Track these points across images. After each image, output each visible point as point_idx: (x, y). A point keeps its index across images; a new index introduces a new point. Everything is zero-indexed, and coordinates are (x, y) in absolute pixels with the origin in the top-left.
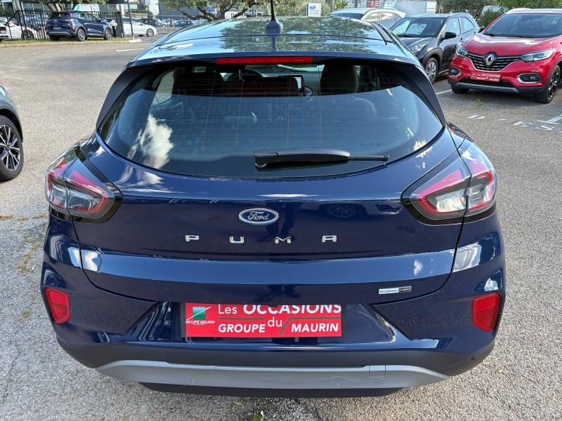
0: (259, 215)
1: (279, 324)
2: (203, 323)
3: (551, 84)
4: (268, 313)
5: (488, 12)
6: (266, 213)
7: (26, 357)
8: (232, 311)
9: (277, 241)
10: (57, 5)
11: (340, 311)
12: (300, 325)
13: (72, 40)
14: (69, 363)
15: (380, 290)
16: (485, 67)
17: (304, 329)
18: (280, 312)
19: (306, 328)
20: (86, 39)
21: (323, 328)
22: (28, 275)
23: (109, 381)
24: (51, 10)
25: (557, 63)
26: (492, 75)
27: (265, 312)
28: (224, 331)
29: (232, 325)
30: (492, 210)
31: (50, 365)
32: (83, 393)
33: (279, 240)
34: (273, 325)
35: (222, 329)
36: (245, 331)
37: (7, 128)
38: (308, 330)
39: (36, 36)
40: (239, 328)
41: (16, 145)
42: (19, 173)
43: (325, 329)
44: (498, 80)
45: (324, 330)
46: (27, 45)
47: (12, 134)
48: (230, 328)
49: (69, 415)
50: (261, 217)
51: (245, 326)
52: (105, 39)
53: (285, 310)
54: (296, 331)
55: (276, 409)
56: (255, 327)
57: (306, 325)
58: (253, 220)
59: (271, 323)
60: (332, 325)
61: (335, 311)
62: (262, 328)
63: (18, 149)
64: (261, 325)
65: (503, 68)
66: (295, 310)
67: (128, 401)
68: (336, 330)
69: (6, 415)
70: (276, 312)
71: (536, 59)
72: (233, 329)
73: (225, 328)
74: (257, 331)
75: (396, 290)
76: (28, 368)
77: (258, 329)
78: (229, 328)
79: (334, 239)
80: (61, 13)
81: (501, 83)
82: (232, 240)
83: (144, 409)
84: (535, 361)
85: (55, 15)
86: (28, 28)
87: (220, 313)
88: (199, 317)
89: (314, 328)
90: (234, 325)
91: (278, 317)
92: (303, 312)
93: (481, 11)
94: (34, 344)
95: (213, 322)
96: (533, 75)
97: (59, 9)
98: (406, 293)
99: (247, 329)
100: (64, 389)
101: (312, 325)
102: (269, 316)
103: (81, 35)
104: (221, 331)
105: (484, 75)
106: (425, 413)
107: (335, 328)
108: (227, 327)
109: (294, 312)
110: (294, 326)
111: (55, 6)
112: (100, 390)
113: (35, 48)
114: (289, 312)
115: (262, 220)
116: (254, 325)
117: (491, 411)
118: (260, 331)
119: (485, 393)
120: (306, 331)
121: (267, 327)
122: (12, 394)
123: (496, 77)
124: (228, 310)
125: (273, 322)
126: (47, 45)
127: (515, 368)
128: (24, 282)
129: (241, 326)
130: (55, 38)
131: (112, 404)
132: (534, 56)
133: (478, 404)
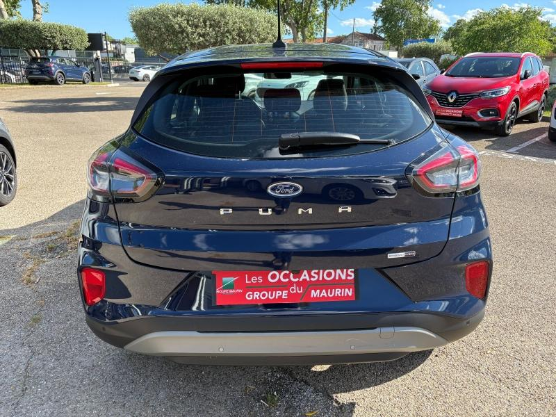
0: (285, 188)
1: (300, 290)
2: (231, 291)
3: (509, 119)
4: (290, 280)
5: (445, 61)
6: (291, 186)
7: (41, 357)
8: (258, 280)
9: (300, 212)
10: (37, 51)
11: (353, 277)
12: (318, 291)
13: (50, 84)
14: (85, 359)
15: (389, 255)
16: (449, 104)
17: (322, 294)
18: (301, 280)
19: (324, 293)
20: (65, 83)
21: (339, 293)
22: (33, 287)
23: (125, 373)
24: (31, 55)
25: (513, 99)
26: (455, 111)
27: (287, 280)
28: (251, 298)
29: (258, 293)
30: (477, 189)
31: (66, 362)
32: (102, 384)
33: (302, 212)
34: (295, 292)
35: (249, 296)
36: (270, 297)
37: (3, 156)
38: (326, 296)
39: (14, 81)
40: (264, 295)
41: (10, 173)
42: (12, 199)
43: (341, 293)
44: (460, 115)
45: (339, 295)
46: (6, 88)
47: (7, 162)
48: (257, 295)
49: (90, 404)
50: (287, 190)
51: (270, 293)
52: (84, 83)
53: (304, 278)
54: (315, 296)
55: (287, 391)
56: (278, 294)
57: (324, 291)
58: (280, 193)
59: (293, 290)
60: (347, 290)
61: (349, 278)
62: (284, 294)
63: (13, 176)
64: (284, 292)
65: (464, 105)
66: (314, 277)
67: (147, 389)
68: (350, 294)
69: (27, 405)
70: (297, 279)
71: (494, 96)
72: (259, 297)
73: (251, 296)
74: (280, 297)
75: (402, 255)
76: (44, 365)
77: (282, 295)
78: (255, 295)
79: (349, 209)
80: (41, 58)
81: (463, 118)
82: (261, 212)
83: (162, 395)
84: (519, 343)
85: (34, 60)
86: (6, 73)
87: (247, 282)
88: (229, 287)
89: (331, 294)
90: (260, 293)
91: (298, 284)
92: (321, 279)
93: (439, 59)
94: (47, 344)
95: (240, 291)
96: (492, 110)
97: (39, 55)
98: (412, 257)
99: (272, 296)
100: (82, 382)
101: (329, 291)
102: (291, 283)
103: (60, 80)
104: (249, 299)
105: (447, 111)
106: (425, 388)
107: (349, 292)
108: (253, 294)
109: (312, 279)
110: (313, 291)
111: (35, 52)
112: (118, 381)
113: (13, 91)
114: (308, 279)
115: (287, 193)
116: (278, 292)
117: (484, 384)
118: (284, 297)
119: (476, 370)
120: (323, 296)
121: (289, 293)
122: (31, 388)
123: (458, 113)
124: (254, 280)
125: (295, 288)
126: (26, 88)
127: (502, 349)
128: (29, 292)
129: (266, 293)
130: (34, 82)
131: (131, 392)
132: (493, 93)
133: (471, 379)
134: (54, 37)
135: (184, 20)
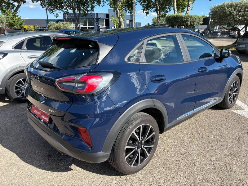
15: (49, 109)
29: (36, 111)
68: (47, 120)
75: (52, 111)
89: (44, 118)
95: (34, 108)
98: (54, 113)
109: (43, 111)
118: (38, 114)
134: (187, 20)
135: (233, 9)
